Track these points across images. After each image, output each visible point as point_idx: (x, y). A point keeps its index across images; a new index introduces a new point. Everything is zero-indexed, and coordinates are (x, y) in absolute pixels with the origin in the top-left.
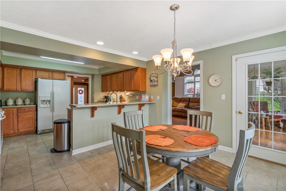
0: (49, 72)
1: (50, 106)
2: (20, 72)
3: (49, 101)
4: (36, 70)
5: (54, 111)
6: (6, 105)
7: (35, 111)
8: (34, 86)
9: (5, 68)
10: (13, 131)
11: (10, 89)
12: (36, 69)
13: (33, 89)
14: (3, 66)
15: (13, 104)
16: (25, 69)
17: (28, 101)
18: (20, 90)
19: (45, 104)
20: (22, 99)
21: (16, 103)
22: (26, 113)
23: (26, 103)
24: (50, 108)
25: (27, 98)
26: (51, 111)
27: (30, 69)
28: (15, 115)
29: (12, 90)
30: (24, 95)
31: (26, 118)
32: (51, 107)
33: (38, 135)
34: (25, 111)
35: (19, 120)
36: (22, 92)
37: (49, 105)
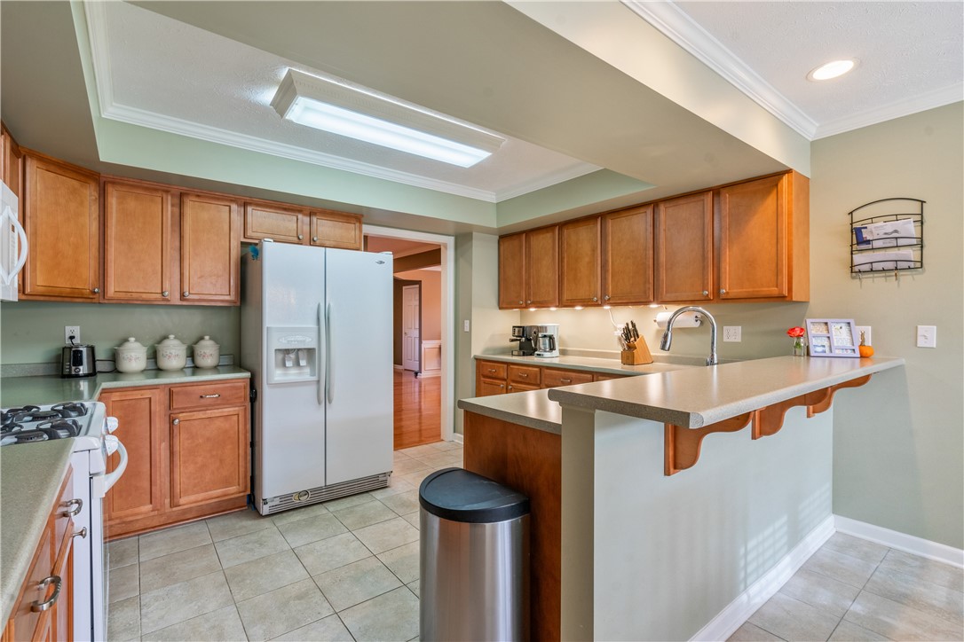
0: (300, 216)
1: (315, 378)
2: (177, 210)
3: (310, 352)
4: (245, 205)
5: (330, 402)
6: (116, 372)
7: (248, 399)
8: (236, 278)
9: (110, 189)
10: (149, 507)
11: (135, 295)
12: (247, 198)
13: (233, 293)
14: (102, 180)
15: (147, 366)
16: (198, 196)
17: (209, 353)
18: (178, 296)
19: (293, 366)
20: (183, 341)
21: (156, 363)
22: (209, 413)
23: (201, 362)
24: (313, 388)
25: (207, 337)
26: (319, 403)
27: (218, 199)
28: (160, 426)
29: (144, 296)
30: (194, 321)
31: (208, 439)
32: (318, 382)
33: (266, 523)
34: (202, 400)
35: (177, 448)
36: (185, 311)
37: (308, 370)
